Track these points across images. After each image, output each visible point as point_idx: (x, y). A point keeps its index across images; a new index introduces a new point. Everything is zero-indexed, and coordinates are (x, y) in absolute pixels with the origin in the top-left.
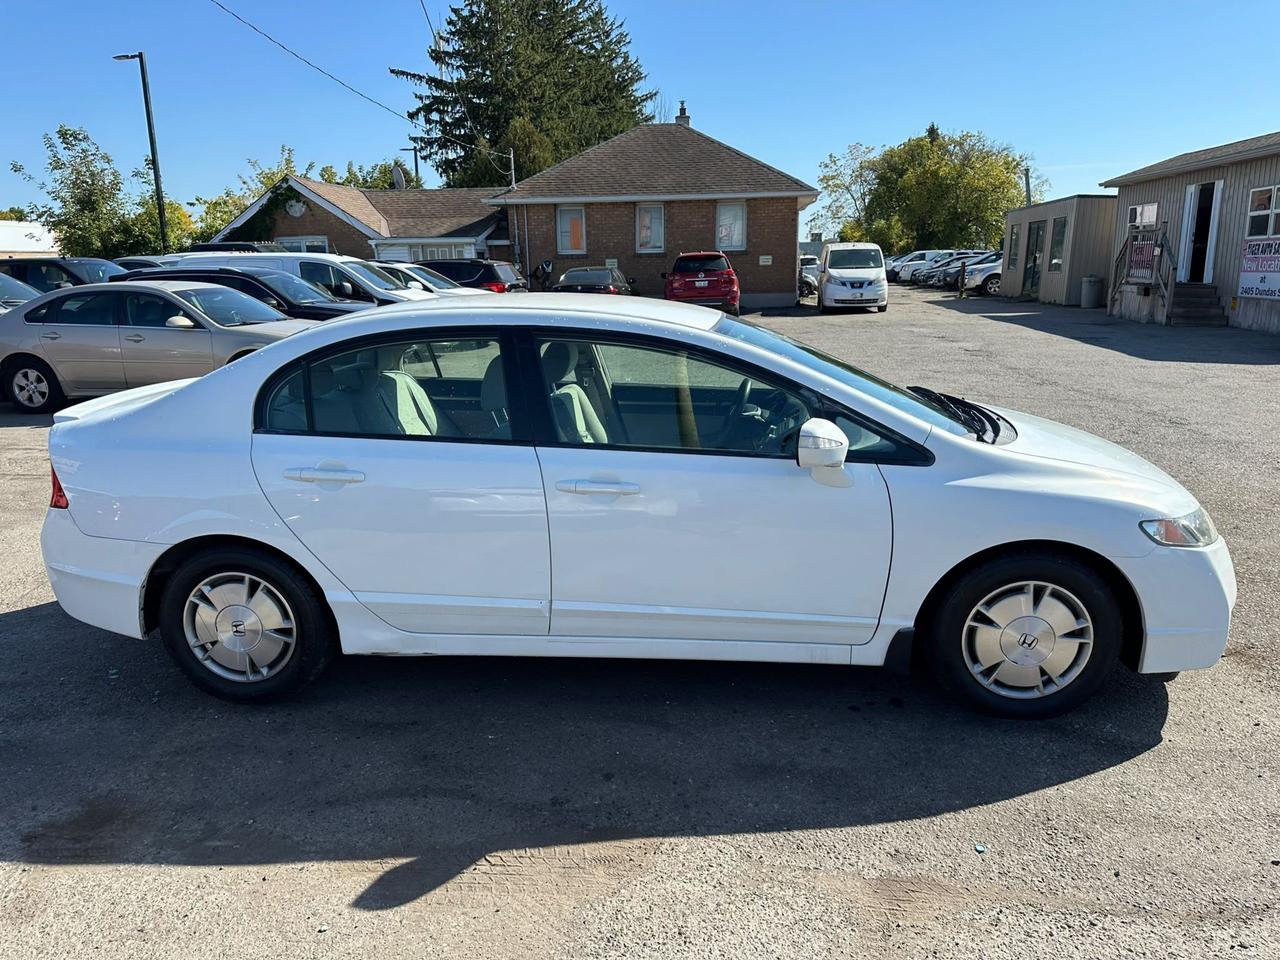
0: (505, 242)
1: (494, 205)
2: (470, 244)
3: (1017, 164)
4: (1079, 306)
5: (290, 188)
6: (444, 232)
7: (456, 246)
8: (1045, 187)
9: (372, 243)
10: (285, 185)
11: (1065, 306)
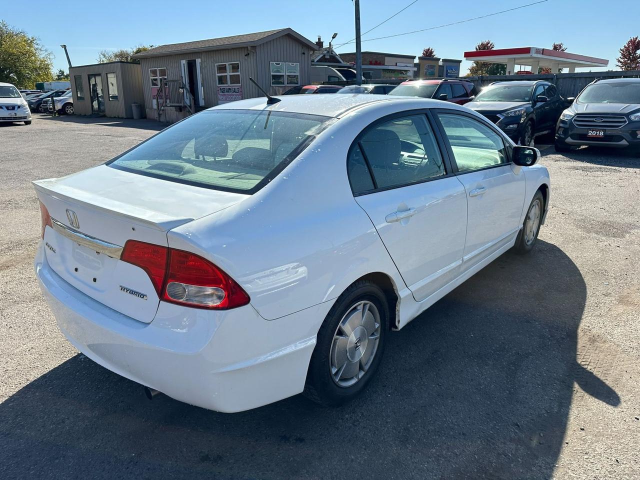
3: (31, 41)
4: (133, 118)
8: (51, 57)
11: (126, 119)
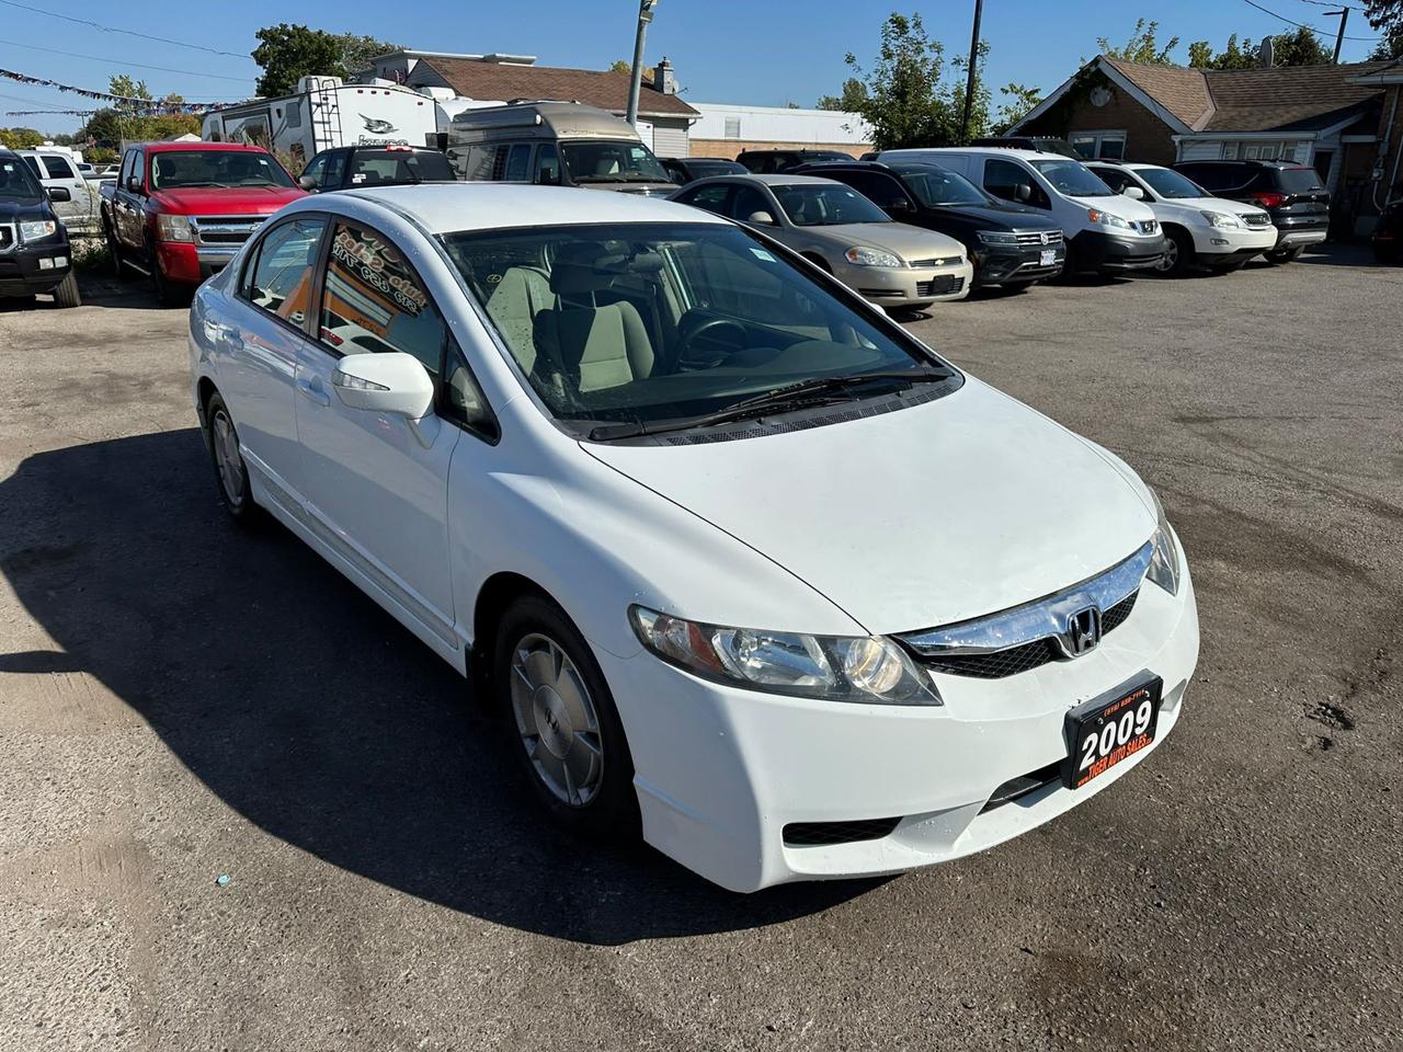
0: (1370, 139)
1: (1369, 86)
2: (1307, 141)
5: (1099, 70)
6: (1277, 123)
7: (1286, 143)
9: (1176, 139)
10: (1093, 69)
